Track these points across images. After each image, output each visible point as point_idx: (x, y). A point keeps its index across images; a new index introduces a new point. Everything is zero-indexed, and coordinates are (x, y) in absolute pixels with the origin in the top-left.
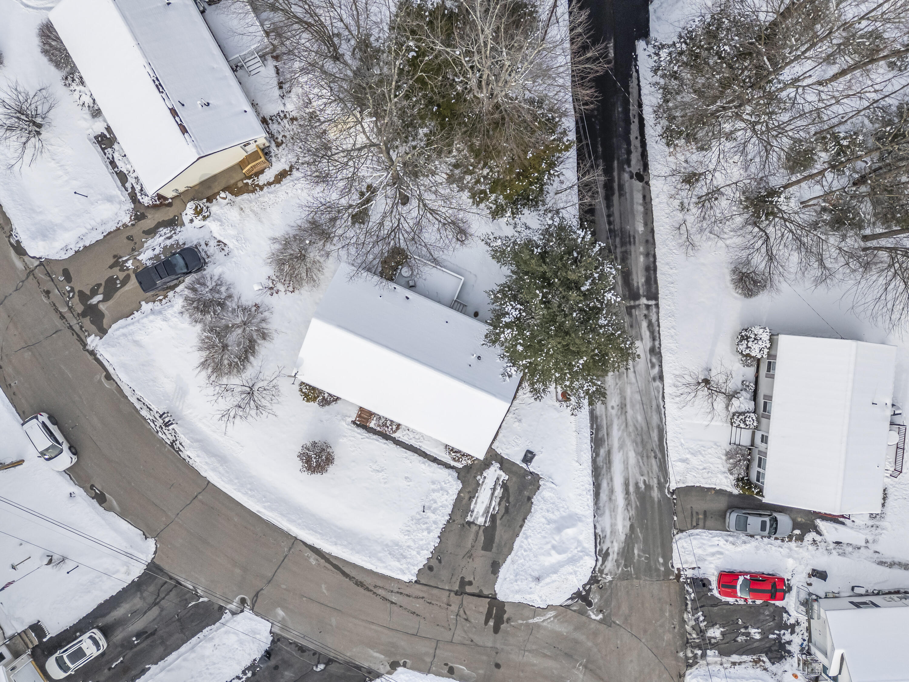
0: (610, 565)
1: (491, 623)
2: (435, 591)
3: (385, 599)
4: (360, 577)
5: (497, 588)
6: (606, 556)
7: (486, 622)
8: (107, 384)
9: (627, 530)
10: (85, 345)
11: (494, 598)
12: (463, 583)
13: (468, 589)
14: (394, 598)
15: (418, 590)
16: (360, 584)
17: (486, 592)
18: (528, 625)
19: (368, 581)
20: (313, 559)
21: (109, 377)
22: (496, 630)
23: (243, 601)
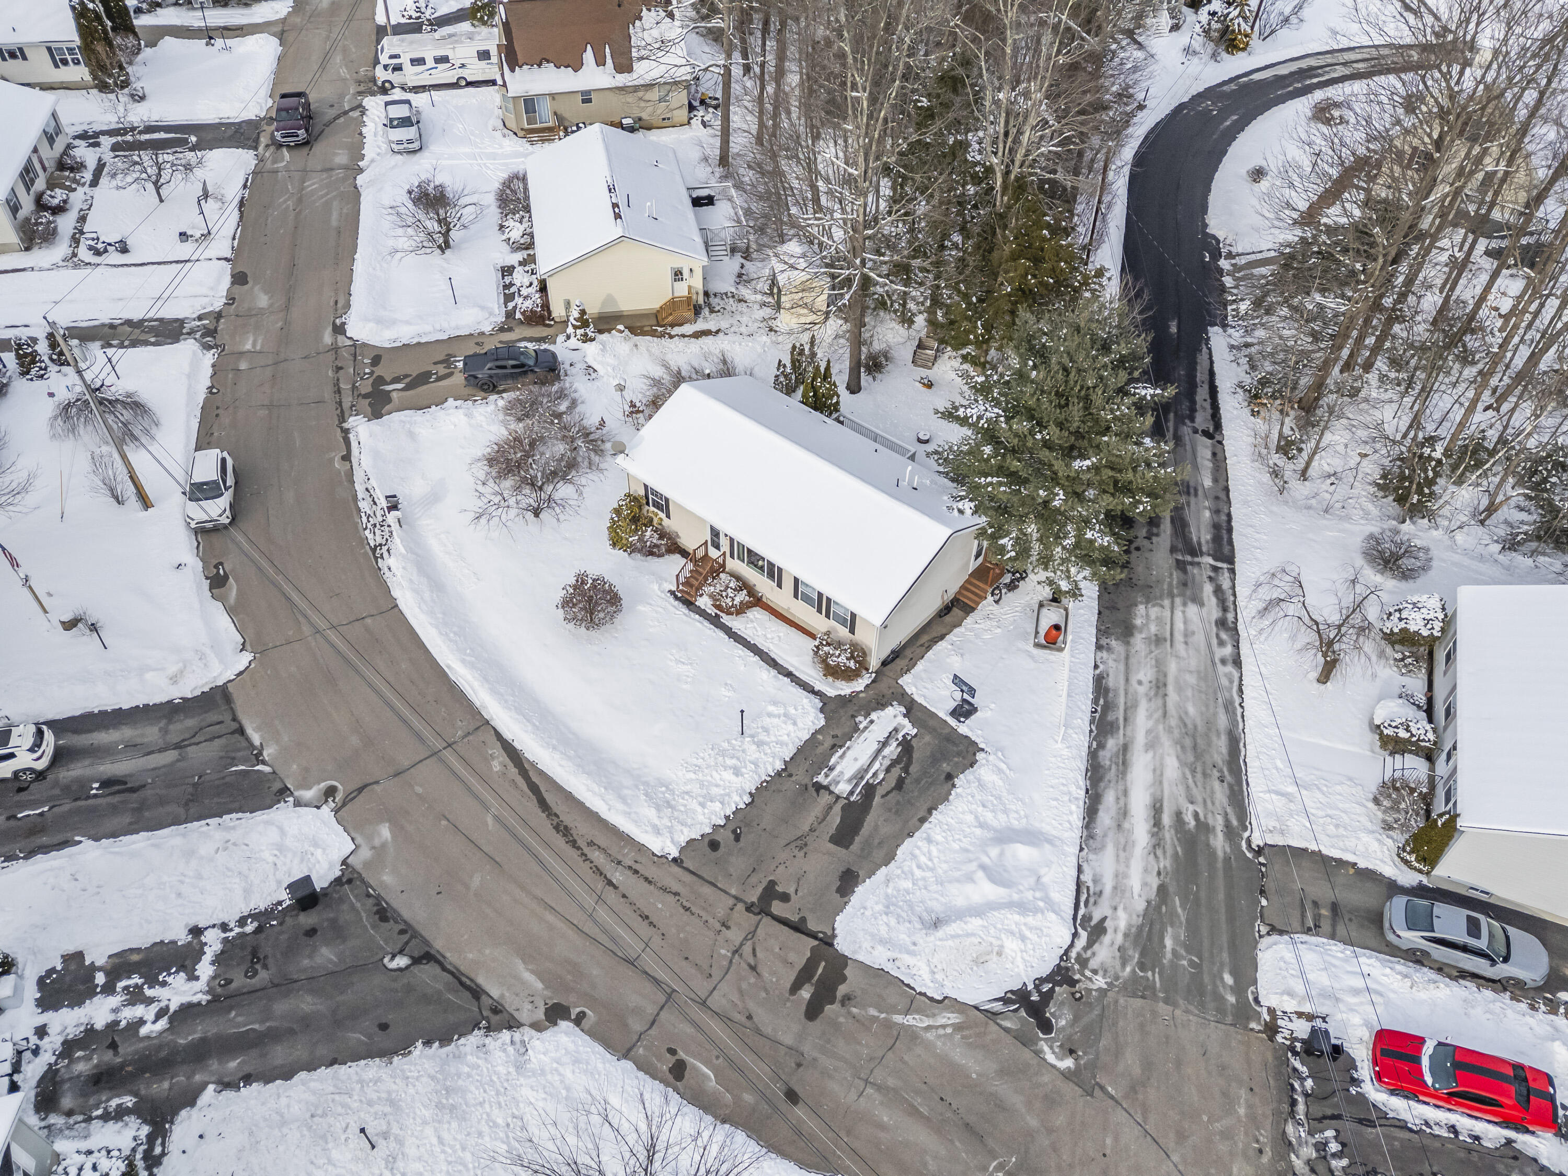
0: (1104, 953)
1: (806, 993)
2: (707, 890)
3: (598, 871)
4: (568, 818)
5: (841, 922)
6: (1098, 931)
7: (795, 988)
8: (338, 464)
9: (1152, 894)
10: (342, 419)
11: (827, 942)
12: (771, 893)
13: (777, 908)
14: (617, 876)
15: (672, 878)
16: (563, 830)
17: (812, 925)
18: (888, 1025)
19: (582, 830)
20: (499, 762)
21: (347, 458)
22: (813, 1011)
23: (330, 792)
